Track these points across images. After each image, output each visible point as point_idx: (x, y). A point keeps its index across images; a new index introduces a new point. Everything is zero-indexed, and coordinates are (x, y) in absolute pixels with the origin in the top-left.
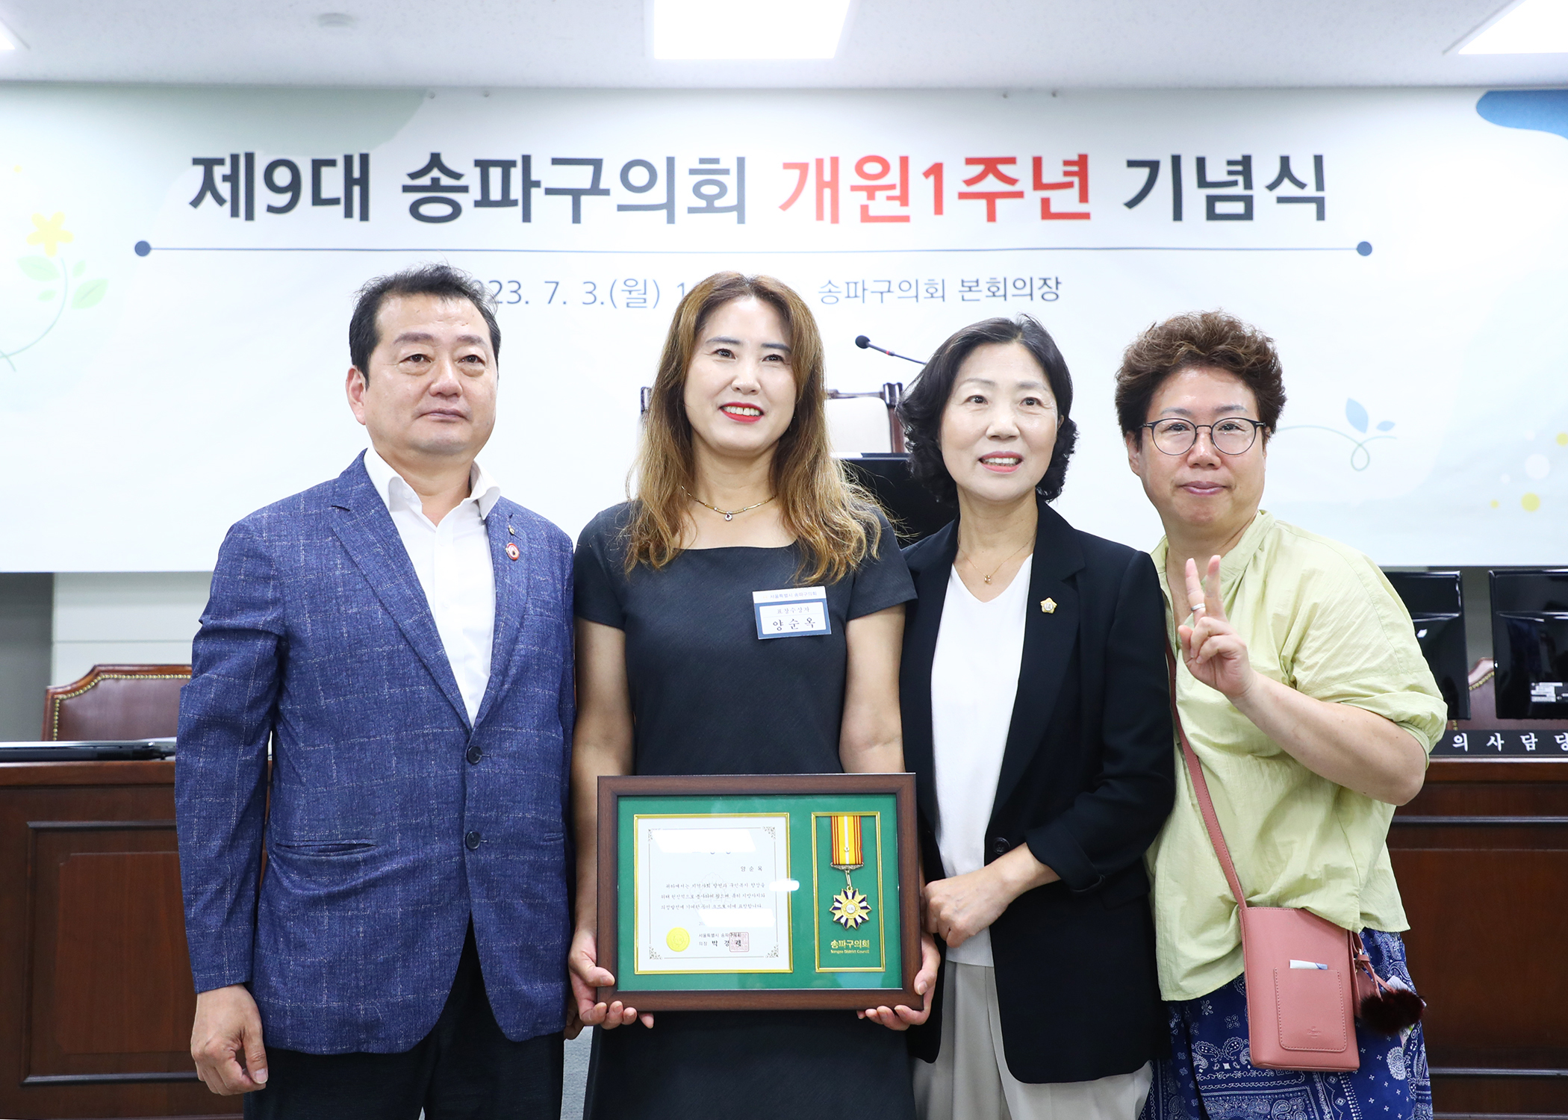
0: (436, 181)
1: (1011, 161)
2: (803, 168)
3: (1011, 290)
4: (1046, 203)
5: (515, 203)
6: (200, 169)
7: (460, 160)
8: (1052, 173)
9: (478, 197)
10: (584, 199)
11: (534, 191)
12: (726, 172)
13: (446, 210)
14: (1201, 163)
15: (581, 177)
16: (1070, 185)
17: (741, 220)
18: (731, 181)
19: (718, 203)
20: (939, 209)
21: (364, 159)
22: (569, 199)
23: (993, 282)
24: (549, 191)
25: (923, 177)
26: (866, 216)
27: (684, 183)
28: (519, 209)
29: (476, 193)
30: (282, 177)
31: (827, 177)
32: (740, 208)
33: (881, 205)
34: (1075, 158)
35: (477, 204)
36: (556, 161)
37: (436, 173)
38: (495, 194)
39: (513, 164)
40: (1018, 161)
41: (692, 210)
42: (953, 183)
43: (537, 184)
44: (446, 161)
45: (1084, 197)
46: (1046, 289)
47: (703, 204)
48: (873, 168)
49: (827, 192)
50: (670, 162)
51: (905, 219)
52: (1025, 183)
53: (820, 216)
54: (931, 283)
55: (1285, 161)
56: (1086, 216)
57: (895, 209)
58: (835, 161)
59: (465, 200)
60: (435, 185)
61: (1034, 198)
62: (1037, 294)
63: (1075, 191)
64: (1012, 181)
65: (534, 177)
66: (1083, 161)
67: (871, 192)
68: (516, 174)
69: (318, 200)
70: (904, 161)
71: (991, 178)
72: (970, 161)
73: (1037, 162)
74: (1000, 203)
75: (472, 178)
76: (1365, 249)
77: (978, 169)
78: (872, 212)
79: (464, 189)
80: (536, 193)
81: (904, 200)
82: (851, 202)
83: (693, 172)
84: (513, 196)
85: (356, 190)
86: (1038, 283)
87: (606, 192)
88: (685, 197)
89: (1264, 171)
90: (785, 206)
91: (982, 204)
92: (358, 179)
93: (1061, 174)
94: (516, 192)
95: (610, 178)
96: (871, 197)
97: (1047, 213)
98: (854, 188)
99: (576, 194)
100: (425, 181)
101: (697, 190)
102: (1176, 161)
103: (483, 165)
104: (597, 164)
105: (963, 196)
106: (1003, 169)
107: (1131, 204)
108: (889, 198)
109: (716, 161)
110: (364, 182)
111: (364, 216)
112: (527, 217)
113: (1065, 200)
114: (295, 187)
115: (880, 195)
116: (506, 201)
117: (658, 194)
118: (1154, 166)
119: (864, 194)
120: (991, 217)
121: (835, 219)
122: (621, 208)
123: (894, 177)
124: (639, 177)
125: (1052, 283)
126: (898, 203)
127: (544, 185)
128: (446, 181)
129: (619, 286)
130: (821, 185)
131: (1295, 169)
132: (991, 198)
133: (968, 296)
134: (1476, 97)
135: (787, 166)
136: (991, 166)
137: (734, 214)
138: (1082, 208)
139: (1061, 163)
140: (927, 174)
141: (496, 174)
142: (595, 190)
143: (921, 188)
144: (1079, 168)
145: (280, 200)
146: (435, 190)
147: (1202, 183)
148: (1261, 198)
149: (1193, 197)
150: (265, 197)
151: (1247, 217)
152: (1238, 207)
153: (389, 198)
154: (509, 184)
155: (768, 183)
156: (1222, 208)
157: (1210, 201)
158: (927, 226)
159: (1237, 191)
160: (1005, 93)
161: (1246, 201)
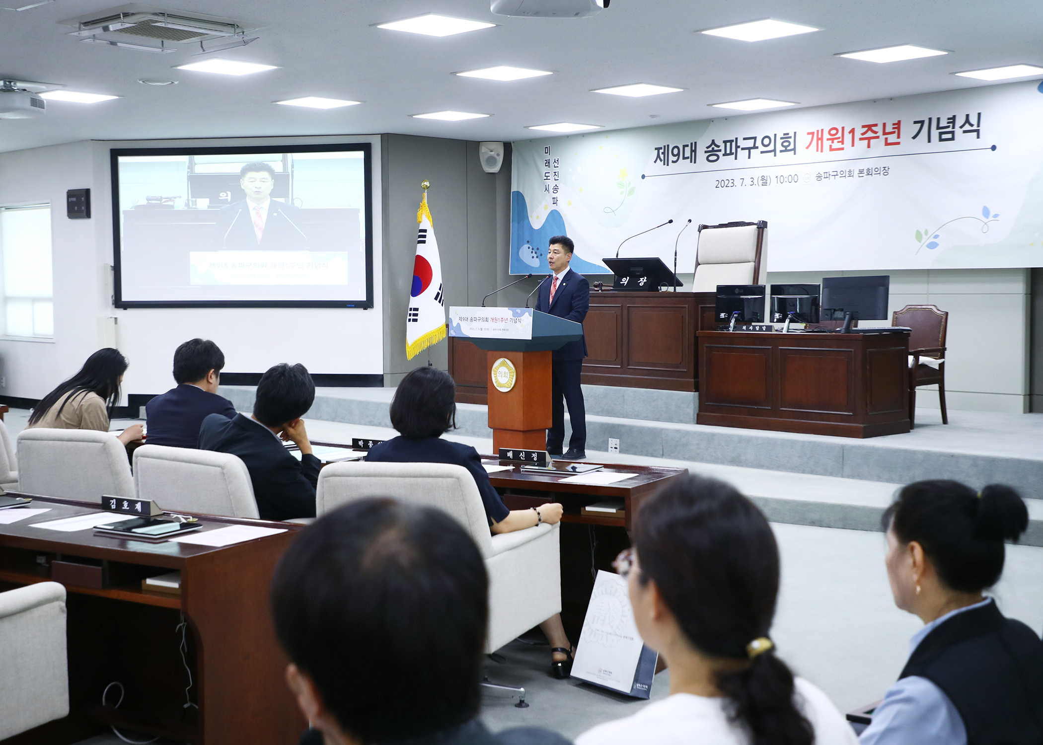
0: (713, 148)
1: (876, 125)
2: (813, 134)
3: (874, 172)
4: (886, 139)
5: (733, 154)
6: (657, 151)
7: (719, 142)
8: (889, 129)
9: (724, 153)
10: (751, 150)
11: (738, 149)
12: (790, 137)
13: (715, 158)
14: (938, 119)
15: (750, 143)
16: (894, 132)
17: (795, 154)
18: (792, 140)
19: (788, 148)
20: (853, 145)
21: (696, 143)
22: (748, 151)
23: (868, 170)
24: (743, 149)
25: (848, 134)
26: (831, 149)
27: (779, 142)
28: (734, 156)
29: (723, 152)
30: (676, 151)
31: (820, 136)
32: (794, 149)
33: (836, 145)
34: (897, 122)
35: (724, 155)
36: (744, 139)
37: (713, 146)
38: (728, 152)
39: (733, 141)
40: (878, 125)
41: (781, 151)
42: (858, 135)
43: (739, 147)
44: (716, 143)
45: (899, 137)
46: (885, 171)
47: (784, 149)
48: (833, 132)
49: (820, 141)
50: (775, 135)
51: (842, 149)
52: (880, 134)
53: (817, 151)
54: (850, 171)
55: (967, 116)
56: (898, 143)
57: (840, 145)
58: (822, 130)
59: (720, 154)
60: (713, 150)
61: (883, 138)
62: (882, 173)
63: (896, 135)
64: (876, 132)
65: (738, 145)
66: (899, 122)
67: (833, 140)
68: (734, 144)
69: (684, 158)
70: (843, 128)
71: (870, 132)
72: (864, 127)
73: (884, 125)
74: (872, 141)
75: (722, 147)
76: (994, 148)
77: (866, 129)
78: (833, 147)
79: (720, 151)
80: (739, 150)
81: (842, 142)
82: (827, 144)
83: (781, 138)
84: (733, 152)
85: (693, 153)
86: (882, 169)
87: (757, 148)
88: (779, 147)
89: (960, 121)
90: (807, 148)
91: (866, 141)
92: (694, 151)
93: (892, 128)
94: (734, 151)
95: (758, 143)
96: (833, 142)
98: (828, 139)
99: (749, 149)
100: (710, 149)
101: (782, 145)
102: (930, 120)
104: (755, 138)
105: (861, 139)
106: (874, 128)
107: (914, 138)
108: (838, 142)
109: (788, 134)
110: (695, 151)
111: (695, 162)
112: (736, 159)
113: (892, 138)
114: (678, 154)
115: (836, 141)
116: (731, 154)
118: (922, 122)
119: (830, 141)
120: (869, 146)
121: (822, 151)
122: (762, 152)
123: (839, 135)
124: (766, 141)
125: (886, 169)
126: (840, 143)
127: (741, 147)
128: (716, 148)
129: (760, 178)
130: (818, 139)
131: (971, 120)
132: (869, 139)
133: (861, 175)
134: (1037, 85)
135: (808, 134)
136: (869, 127)
137: (793, 152)
138: (898, 140)
139: (892, 124)
140: (850, 133)
141: (728, 144)
142: (755, 147)
143: (848, 137)
144: (898, 125)
145: (675, 159)
146: (713, 152)
147: (938, 128)
148: (958, 131)
149: (935, 133)
150: (672, 158)
151: (953, 139)
152: (950, 136)
153: (701, 155)
154: (732, 148)
155: (803, 140)
156: (944, 136)
157: (941, 134)
158: (849, 151)
159: (950, 129)
160: (875, 101)
161: (953, 133)
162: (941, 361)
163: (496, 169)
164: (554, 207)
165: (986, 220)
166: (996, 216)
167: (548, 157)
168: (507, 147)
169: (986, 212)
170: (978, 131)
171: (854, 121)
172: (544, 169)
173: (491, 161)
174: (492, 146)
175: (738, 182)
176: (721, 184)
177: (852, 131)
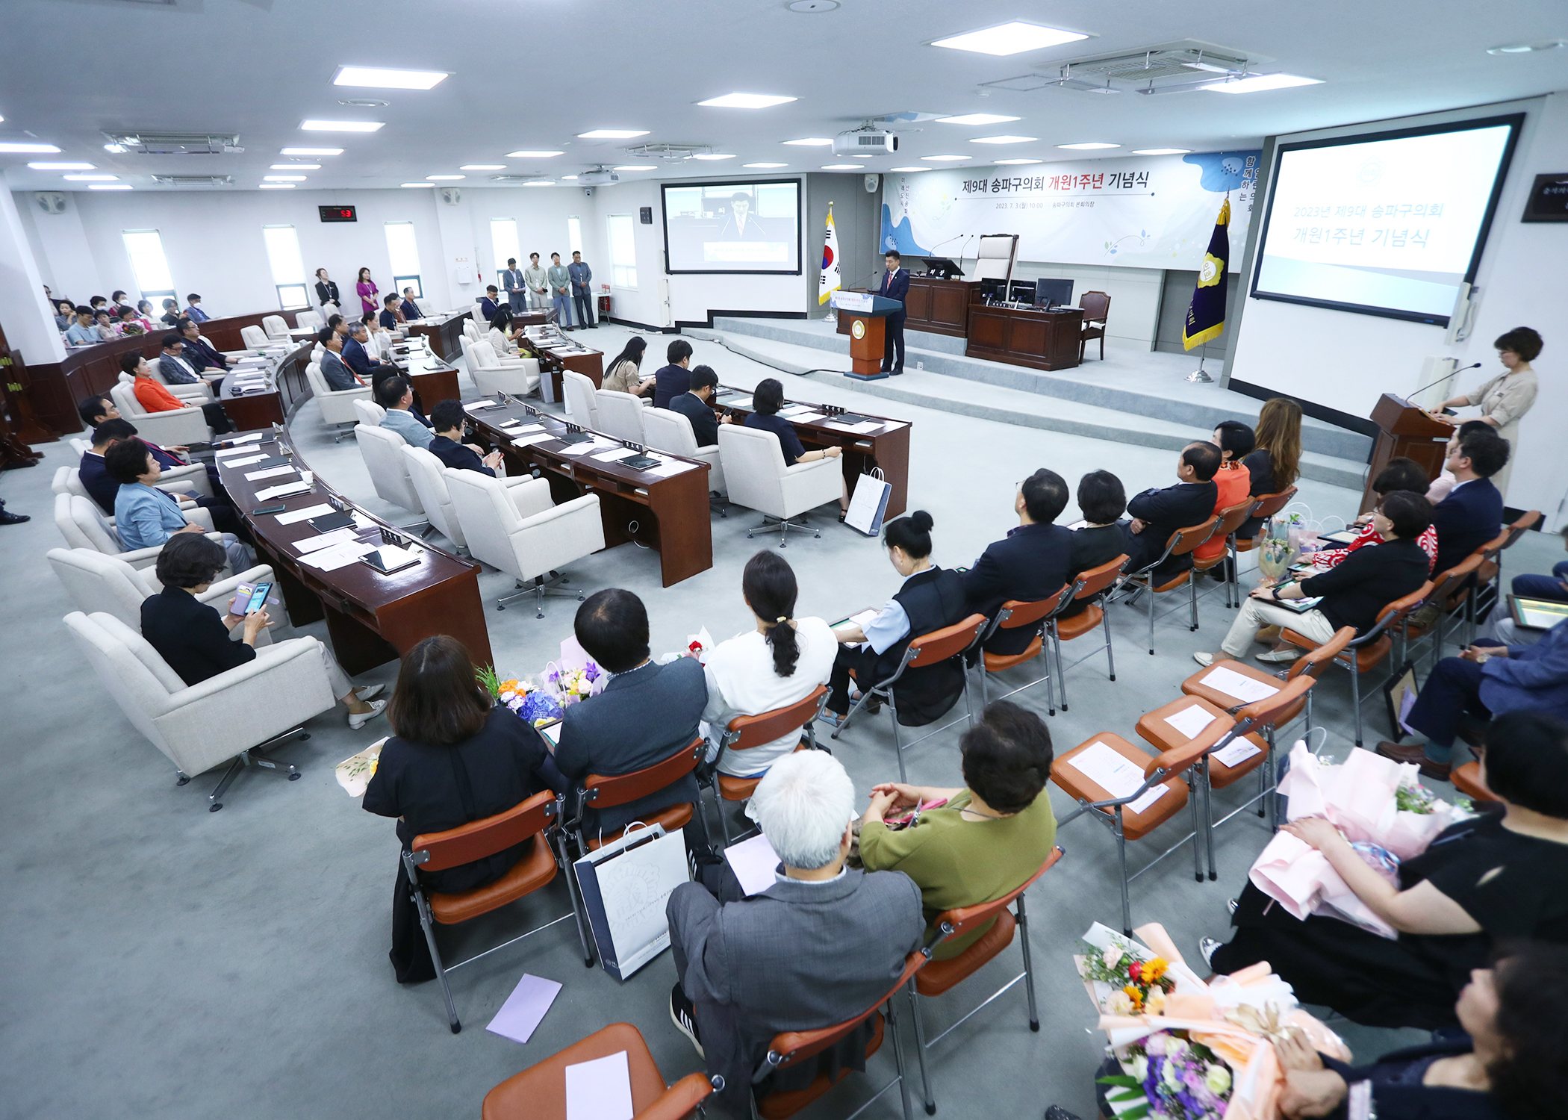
1: (1089, 175)
2: (1053, 178)
3: (1085, 204)
4: (1094, 185)
5: (1007, 188)
7: (1000, 180)
8: (1096, 178)
9: (1002, 187)
11: (1010, 185)
12: (1040, 180)
13: (997, 190)
14: (1125, 175)
15: (1017, 182)
16: (1099, 181)
17: (1042, 190)
18: (1041, 182)
19: (1039, 187)
20: (1075, 187)
21: (987, 180)
23: (1081, 202)
24: (1013, 185)
26: (1063, 189)
27: (1034, 182)
30: (975, 185)
31: (1057, 180)
32: (1042, 187)
33: (1066, 186)
34: (1101, 174)
35: (1002, 189)
36: (1015, 179)
37: (996, 183)
38: (1004, 186)
39: (1008, 180)
40: (1091, 175)
41: (1034, 188)
42: (1078, 181)
45: (1101, 183)
46: (1091, 204)
47: (1036, 187)
48: (1065, 178)
49: (1057, 184)
50: (1032, 178)
51: (1069, 189)
52: (1091, 181)
53: (1055, 189)
54: (1072, 203)
55: (1141, 173)
56: (1101, 188)
57: (1068, 187)
58: (1059, 177)
59: (1000, 188)
61: (1092, 183)
62: (1088, 204)
64: (1089, 180)
65: (1011, 183)
67: (1064, 183)
68: (1008, 182)
69: (980, 189)
70: (1070, 176)
71: (1085, 179)
72: (1082, 176)
73: (1094, 175)
74: (1086, 185)
75: (1001, 184)
77: (1083, 178)
79: (1000, 186)
81: (1069, 185)
82: (1061, 185)
83: (1035, 180)
86: (1089, 202)
88: (1034, 186)
89: (1137, 176)
90: (1049, 187)
92: (985, 185)
93: (1098, 178)
94: (1008, 186)
95: (1022, 183)
96: (1064, 185)
97: (1094, 187)
98: (1062, 182)
99: (1017, 186)
101: (1035, 184)
102: (1120, 174)
103: (1003, 181)
104: (1020, 179)
105: (1080, 183)
106: (1088, 177)
107: (1109, 185)
108: (1067, 184)
109: (1039, 178)
111: (986, 192)
112: (1009, 191)
113: (1098, 184)
114: (976, 187)
117: (1029, 185)
118: (1115, 176)
120: (1084, 188)
121: (1057, 189)
122: (1024, 188)
123: (1068, 180)
124: (1027, 181)
125: (1092, 202)
128: (998, 184)
129: (1020, 205)
130: (1056, 182)
131: (1143, 177)
132: (1084, 184)
133: (1076, 205)
134: (1183, 157)
135: (1051, 178)
136: (1085, 177)
138: (1100, 186)
139: (1098, 176)
140: (1074, 179)
141: (1005, 182)
142: (1020, 185)
143: (1073, 181)
144: (1102, 176)
145: (974, 189)
146: (996, 186)
147: (1124, 179)
148: (1135, 182)
149: (1122, 182)
150: (973, 189)
151: (1131, 187)
152: (1130, 185)
153: (989, 188)
154: (1007, 184)
155: (1047, 182)
156: (1126, 185)
157: (1125, 183)
158: (1073, 191)
159: (1130, 181)
160: (1090, 160)
161: (1132, 183)
162: (1104, 325)
163: (874, 190)
164: (905, 215)
165: (1143, 238)
166: (1149, 236)
167: (903, 184)
168: (881, 176)
169: (1143, 234)
170: (1146, 183)
171: (1077, 172)
172: (901, 192)
173: (871, 185)
174: (872, 176)
175: (1009, 206)
176: (999, 206)
177: (1076, 178)
